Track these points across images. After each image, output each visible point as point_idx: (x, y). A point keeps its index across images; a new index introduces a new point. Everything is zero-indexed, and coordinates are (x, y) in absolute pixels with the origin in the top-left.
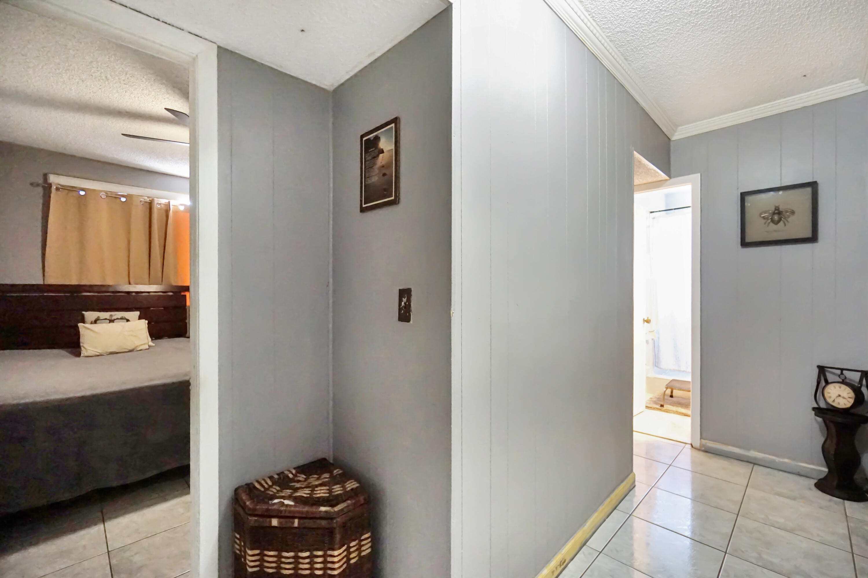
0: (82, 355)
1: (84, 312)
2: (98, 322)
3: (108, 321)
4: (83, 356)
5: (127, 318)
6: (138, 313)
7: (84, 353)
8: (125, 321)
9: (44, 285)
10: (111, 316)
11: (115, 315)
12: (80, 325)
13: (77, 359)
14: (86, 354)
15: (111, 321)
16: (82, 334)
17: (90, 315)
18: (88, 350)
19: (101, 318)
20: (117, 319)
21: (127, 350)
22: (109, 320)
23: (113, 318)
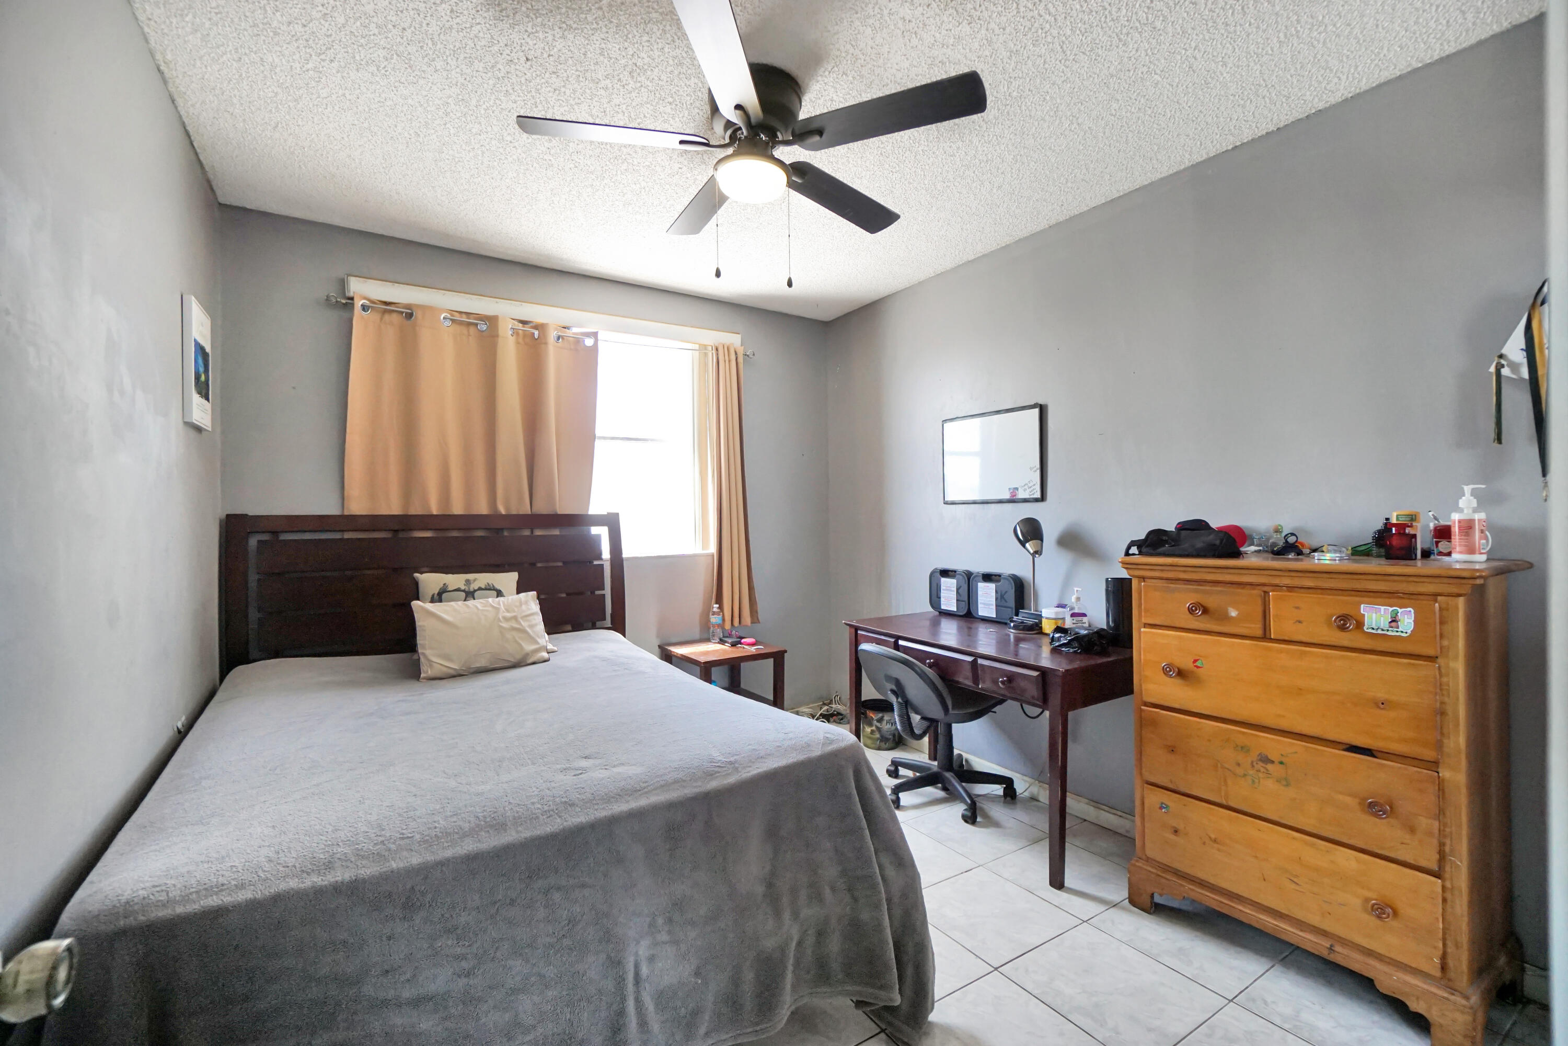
0: (422, 675)
1: (417, 575)
2: (444, 596)
3: (463, 594)
4: (424, 678)
5: (498, 587)
6: (514, 576)
7: (426, 671)
8: (495, 593)
9: (342, 517)
10: (468, 582)
11: (475, 580)
12: (415, 604)
13: (415, 685)
14: (430, 673)
15: (470, 595)
16: (420, 626)
17: (430, 581)
18: (434, 664)
19: (450, 588)
20: (480, 589)
21: (506, 664)
22: (464, 591)
23: (474, 586)
